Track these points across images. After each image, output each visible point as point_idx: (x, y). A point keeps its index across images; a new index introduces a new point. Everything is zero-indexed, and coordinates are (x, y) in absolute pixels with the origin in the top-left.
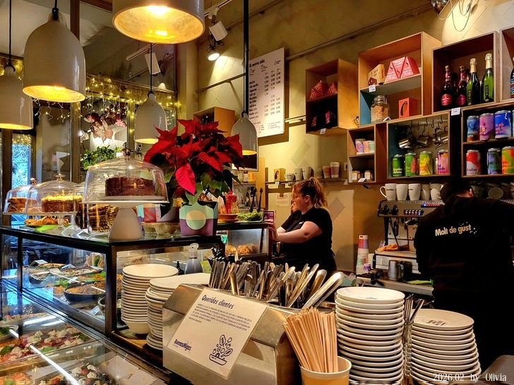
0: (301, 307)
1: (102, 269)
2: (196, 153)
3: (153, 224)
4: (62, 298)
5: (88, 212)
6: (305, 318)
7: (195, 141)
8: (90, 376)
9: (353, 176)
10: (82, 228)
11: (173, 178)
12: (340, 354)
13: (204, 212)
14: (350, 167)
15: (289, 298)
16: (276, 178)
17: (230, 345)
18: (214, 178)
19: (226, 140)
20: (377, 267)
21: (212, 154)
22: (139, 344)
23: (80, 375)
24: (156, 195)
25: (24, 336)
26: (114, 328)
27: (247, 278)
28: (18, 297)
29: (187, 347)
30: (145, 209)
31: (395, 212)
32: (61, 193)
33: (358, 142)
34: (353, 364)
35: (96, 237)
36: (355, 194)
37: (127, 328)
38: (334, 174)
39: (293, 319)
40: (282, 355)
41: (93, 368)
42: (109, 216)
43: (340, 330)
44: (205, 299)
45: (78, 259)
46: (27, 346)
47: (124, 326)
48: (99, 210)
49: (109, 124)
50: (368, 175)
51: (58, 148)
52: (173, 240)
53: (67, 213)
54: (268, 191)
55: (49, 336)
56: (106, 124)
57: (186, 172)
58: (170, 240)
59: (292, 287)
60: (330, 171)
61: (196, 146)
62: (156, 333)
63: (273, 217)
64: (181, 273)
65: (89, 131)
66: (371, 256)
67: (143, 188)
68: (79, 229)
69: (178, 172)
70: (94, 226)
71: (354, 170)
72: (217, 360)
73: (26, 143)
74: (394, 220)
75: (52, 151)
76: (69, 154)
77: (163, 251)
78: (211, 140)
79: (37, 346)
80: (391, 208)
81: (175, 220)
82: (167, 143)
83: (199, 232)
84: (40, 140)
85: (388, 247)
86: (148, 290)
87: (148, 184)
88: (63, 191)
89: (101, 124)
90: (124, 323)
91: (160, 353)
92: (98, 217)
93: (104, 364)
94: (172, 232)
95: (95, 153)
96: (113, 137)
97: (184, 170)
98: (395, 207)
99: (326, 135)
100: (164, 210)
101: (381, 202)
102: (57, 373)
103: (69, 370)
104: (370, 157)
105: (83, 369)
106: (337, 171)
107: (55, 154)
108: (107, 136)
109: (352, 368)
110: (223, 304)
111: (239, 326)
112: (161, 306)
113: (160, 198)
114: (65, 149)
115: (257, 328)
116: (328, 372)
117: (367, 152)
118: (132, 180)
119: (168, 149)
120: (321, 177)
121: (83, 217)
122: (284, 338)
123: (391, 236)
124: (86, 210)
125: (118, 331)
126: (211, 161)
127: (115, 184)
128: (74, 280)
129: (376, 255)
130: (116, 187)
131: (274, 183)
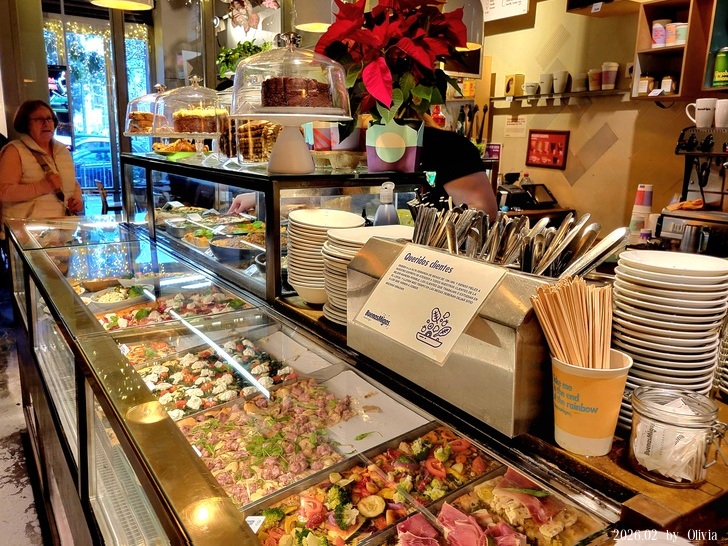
0: (557, 276)
1: (255, 218)
2: (394, 40)
3: (327, 153)
4: (207, 252)
5: (237, 133)
6: (566, 291)
7: (392, 19)
8: (246, 353)
9: (641, 86)
10: (229, 156)
11: (359, 80)
12: (613, 346)
13: (402, 135)
14: (638, 70)
15: (537, 262)
16: (508, 90)
17: (447, 322)
18: (420, 81)
19: (443, 17)
20: (663, 234)
21: (419, 42)
22: (314, 315)
23: (234, 351)
24: (332, 106)
25: (161, 299)
26: (278, 293)
27: (470, 232)
28: (152, 249)
29: (383, 321)
30: (315, 131)
31: (707, 145)
32: (197, 106)
33: (657, 25)
34: (635, 361)
35: (249, 168)
36: (639, 117)
37: (296, 295)
38: (607, 83)
39: (547, 291)
40: (525, 340)
41: (250, 344)
42: (265, 138)
43: (618, 312)
44: (409, 258)
45: (222, 203)
46: (167, 310)
47: (291, 292)
48: (253, 129)
49: (254, 5)
50: (667, 85)
51: (184, 45)
52: (357, 177)
53: (207, 135)
54: (492, 111)
55: (192, 301)
56: (250, 5)
57: (378, 71)
58: (353, 176)
59: (544, 247)
60: (601, 78)
61: (395, 28)
62: (337, 302)
63: (498, 154)
64: (369, 224)
65: (225, 17)
66: (653, 218)
67: (315, 95)
68: (225, 157)
69: (367, 71)
70: (246, 153)
71: (643, 75)
72: (428, 340)
73: (140, 37)
74: (702, 161)
75: (175, 50)
76: (199, 54)
77: (340, 193)
78: (419, 17)
79: (179, 311)
80: (701, 139)
81: (360, 147)
82: (349, 24)
83: (394, 166)
84: (159, 32)
85: (686, 204)
86: (325, 244)
87: (323, 89)
88: (201, 104)
89: (243, 5)
90: (291, 288)
91: (343, 329)
92: (251, 140)
93: (263, 341)
94: (354, 166)
95: (235, 52)
96: (260, 25)
97: (375, 67)
98: (709, 138)
99: (600, 15)
100: (345, 130)
101: (684, 130)
102: (206, 346)
103: (221, 343)
104: (676, 53)
105: (237, 344)
106: (613, 77)
107: (181, 54)
108: (251, 24)
109: (633, 367)
110: (436, 265)
111: (463, 297)
112: (345, 267)
113: (339, 111)
114: (193, 46)
115: (488, 301)
116: (593, 367)
117: (670, 44)
118: (299, 81)
119: (351, 33)
120: (584, 89)
121: (230, 138)
122: (532, 317)
123: (693, 186)
124: (233, 131)
125: (283, 297)
126: (418, 53)
127: (276, 88)
128: (218, 230)
129: (663, 215)
130: (277, 92)
131: (504, 99)
